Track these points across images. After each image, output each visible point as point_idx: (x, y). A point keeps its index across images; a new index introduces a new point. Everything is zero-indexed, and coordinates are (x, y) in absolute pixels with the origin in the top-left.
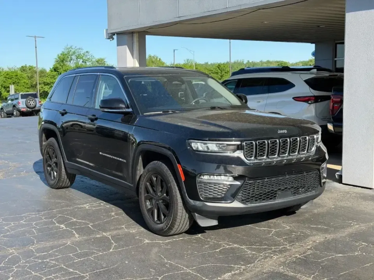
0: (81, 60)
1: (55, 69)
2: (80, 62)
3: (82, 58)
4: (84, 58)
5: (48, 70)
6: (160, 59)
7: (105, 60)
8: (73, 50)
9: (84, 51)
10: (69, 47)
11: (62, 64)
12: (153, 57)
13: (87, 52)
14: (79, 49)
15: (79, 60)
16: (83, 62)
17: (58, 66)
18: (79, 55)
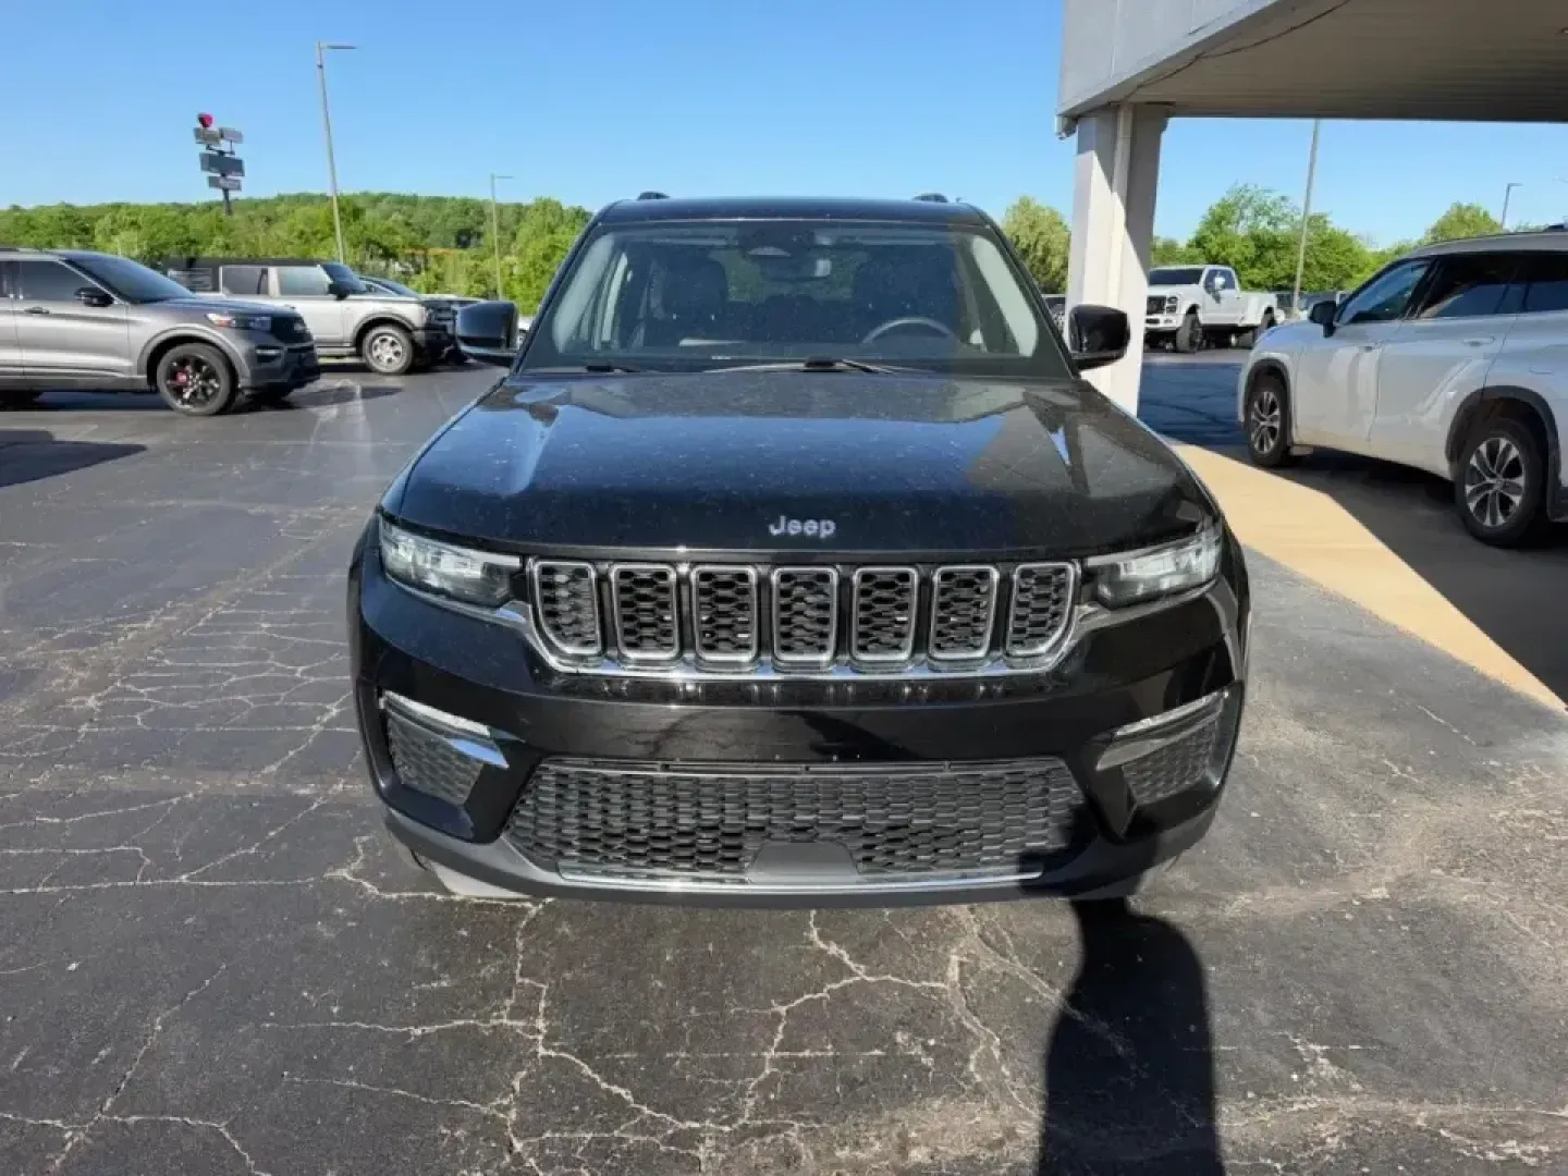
0: (1266, 219)
1: (1199, 242)
2: (1263, 223)
3: (1266, 213)
4: (1272, 214)
5: (1182, 243)
6: (1486, 214)
7: (1328, 219)
8: (1248, 195)
9: (1274, 196)
10: (1240, 185)
11: (1216, 230)
12: (1469, 208)
13: (1283, 198)
14: (1265, 191)
15: (1260, 218)
16: (1269, 223)
17: (1208, 233)
18: (1261, 208)
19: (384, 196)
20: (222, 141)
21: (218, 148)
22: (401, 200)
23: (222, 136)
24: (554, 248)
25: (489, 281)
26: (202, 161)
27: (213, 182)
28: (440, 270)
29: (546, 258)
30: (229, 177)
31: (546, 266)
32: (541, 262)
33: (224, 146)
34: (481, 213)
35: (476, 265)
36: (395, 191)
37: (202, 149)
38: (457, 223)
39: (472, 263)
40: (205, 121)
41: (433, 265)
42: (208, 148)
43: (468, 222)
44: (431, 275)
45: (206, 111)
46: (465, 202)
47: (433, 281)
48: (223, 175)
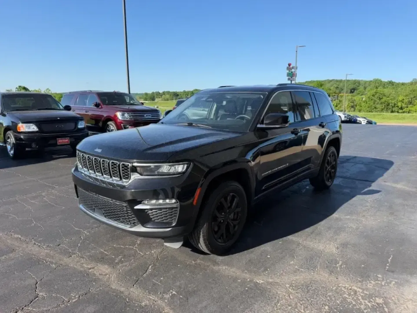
19: (333, 80)
20: (293, 69)
21: (291, 71)
22: (337, 81)
23: (293, 68)
24: (376, 93)
25: (355, 102)
26: (287, 75)
27: (289, 79)
28: (341, 99)
29: (373, 96)
30: (293, 78)
31: (373, 98)
32: (371, 97)
33: (293, 70)
34: (359, 84)
35: (352, 98)
36: (336, 79)
37: (288, 71)
38: (352, 86)
39: (351, 97)
40: (289, 65)
41: (340, 98)
42: (289, 71)
43: (355, 86)
44: (338, 100)
45: (290, 62)
46: (355, 80)
47: (339, 102)
48: (292, 77)
